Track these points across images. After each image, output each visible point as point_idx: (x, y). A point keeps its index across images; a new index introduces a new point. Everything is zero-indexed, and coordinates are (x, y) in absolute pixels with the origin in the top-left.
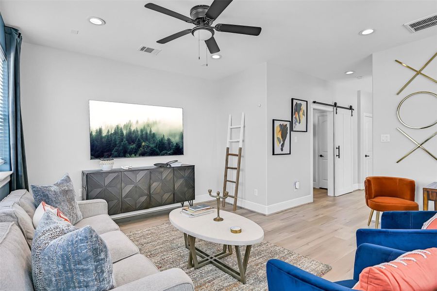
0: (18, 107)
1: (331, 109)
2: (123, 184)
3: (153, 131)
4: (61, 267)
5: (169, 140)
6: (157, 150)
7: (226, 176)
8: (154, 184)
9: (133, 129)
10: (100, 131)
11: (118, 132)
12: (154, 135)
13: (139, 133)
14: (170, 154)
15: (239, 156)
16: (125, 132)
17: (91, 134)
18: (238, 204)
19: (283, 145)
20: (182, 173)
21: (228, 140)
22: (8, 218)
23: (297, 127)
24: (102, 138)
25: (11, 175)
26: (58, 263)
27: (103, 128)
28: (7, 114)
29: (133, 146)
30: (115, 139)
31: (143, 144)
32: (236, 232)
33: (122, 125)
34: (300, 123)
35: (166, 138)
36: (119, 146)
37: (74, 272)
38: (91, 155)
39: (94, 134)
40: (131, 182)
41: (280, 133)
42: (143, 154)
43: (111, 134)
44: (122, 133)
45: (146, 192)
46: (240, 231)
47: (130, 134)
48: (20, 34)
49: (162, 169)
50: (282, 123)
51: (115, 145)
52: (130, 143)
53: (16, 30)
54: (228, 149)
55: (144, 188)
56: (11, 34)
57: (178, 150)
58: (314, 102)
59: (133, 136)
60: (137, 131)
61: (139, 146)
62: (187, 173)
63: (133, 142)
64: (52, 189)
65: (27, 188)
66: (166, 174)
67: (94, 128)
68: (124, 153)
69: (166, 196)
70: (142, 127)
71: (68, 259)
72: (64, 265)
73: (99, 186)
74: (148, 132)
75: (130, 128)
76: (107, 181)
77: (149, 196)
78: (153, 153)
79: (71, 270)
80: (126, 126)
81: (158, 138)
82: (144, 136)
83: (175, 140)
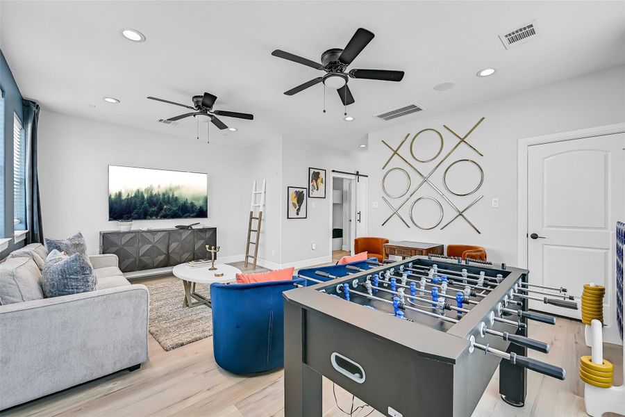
0: (35, 172)
1: (353, 177)
2: (140, 244)
3: (176, 194)
4: (60, 277)
5: (192, 203)
6: (180, 213)
7: (249, 238)
8: (173, 245)
9: (154, 193)
10: (120, 194)
11: (139, 195)
12: (176, 199)
13: (161, 196)
14: (193, 217)
15: (260, 219)
16: (146, 196)
17: (110, 198)
18: (258, 263)
19: (298, 210)
20: (202, 235)
21: (252, 204)
22: (26, 255)
23: (314, 193)
24: (121, 201)
25: (26, 234)
26: (59, 275)
27: (123, 192)
28: (23, 178)
29: (155, 209)
30: (136, 201)
31: (165, 207)
32: (218, 275)
33: (143, 189)
34: (317, 190)
35: (189, 202)
36: (140, 209)
37: (69, 280)
38: (110, 217)
39: (113, 197)
40: (149, 242)
41: (296, 199)
42: (165, 217)
43: (131, 197)
44: (143, 197)
45: (164, 251)
46: (222, 275)
47: (151, 197)
48: (38, 106)
49: (182, 230)
50: (298, 190)
51: (135, 208)
52: (151, 206)
53: (34, 103)
54: (252, 213)
55: (163, 248)
56: (28, 106)
57: (202, 213)
58: (333, 171)
59: (155, 199)
60: (159, 195)
61: (161, 209)
62: (208, 235)
63: (154, 205)
64: (64, 242)
65: (42, 242)
66: (185, 234)
67: (114, 191)
68: (144, 215)
69: (186, 256)
70: (164, 192)
71: (65, 272)
72: (62, 276)
73: (116, 245)
74: (171, 195)
75: (151, 192)
76: (124, 240)
77: (168, 256)
78: (175, 216)
79: (66, 278)
80: (147, 190)
81: (181, 202)
82: (166, 199)
83: (199, 204)
